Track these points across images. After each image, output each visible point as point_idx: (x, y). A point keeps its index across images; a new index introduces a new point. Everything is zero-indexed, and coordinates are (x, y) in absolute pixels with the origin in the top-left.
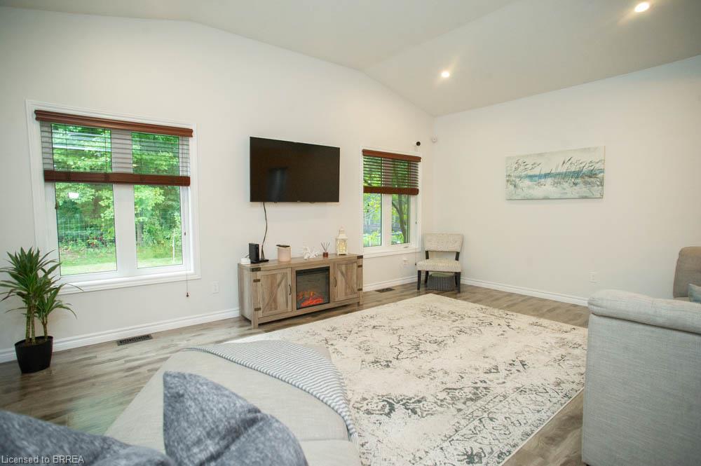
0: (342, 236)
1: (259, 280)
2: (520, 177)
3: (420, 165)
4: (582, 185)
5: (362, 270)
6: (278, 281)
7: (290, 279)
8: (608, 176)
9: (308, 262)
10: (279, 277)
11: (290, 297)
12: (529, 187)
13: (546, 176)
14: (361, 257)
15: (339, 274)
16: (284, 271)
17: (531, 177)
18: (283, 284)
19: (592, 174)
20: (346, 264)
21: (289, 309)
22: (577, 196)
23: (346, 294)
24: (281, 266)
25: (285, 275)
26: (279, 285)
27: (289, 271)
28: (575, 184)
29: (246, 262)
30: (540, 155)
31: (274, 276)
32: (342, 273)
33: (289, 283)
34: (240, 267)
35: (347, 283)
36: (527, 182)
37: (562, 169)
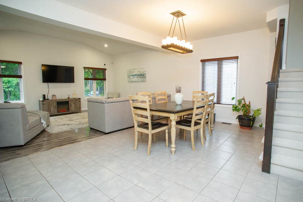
0: (74, 93)
1: (44, 104)
2: (130, 75)
3: (106, 71)
4: (142, 78)
5: (80, 102)
6: (51, 105)
7: (55, 104)
8: (147, 76)
9: (62, 99)
10: (51, 103)
11: (55, 109)
12: (132, 78)
13: (135, 75)
14: (80, 99)
15: (72, 103)
16: (53, 102)
17: (132, 75)
18: (53, 105)
19: (143, 75)
20: (75, 101)
21: (55, 112)
22: (141, 81)
23: (75, 109)
24: (53, 100)
25: (53, 103)
26: (51, 106)
27: (54, 102)
28: (141, 78)
29: (42, 99)
30: (134, 69)
31: (49, 103)
32: (73, 103)
33: (55, 105)
34: (40, 101)
35: (75, 106)
36: (132, 77)
37: (138, 74)
